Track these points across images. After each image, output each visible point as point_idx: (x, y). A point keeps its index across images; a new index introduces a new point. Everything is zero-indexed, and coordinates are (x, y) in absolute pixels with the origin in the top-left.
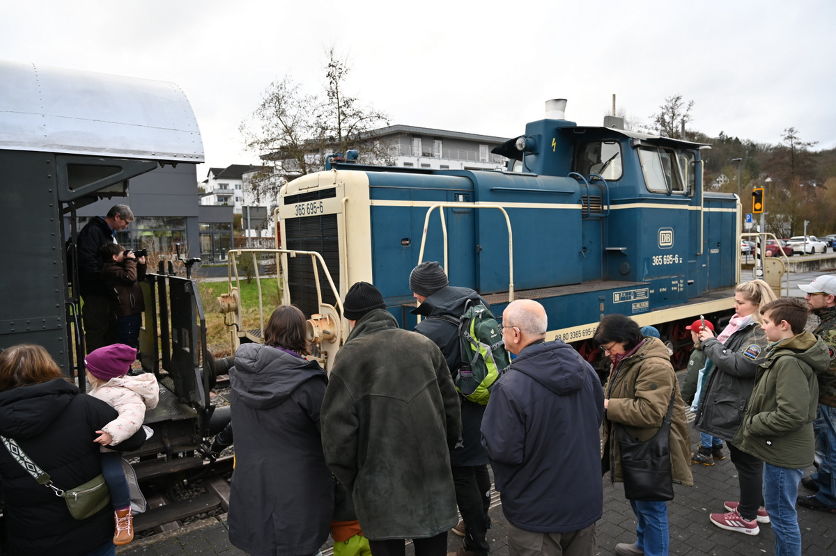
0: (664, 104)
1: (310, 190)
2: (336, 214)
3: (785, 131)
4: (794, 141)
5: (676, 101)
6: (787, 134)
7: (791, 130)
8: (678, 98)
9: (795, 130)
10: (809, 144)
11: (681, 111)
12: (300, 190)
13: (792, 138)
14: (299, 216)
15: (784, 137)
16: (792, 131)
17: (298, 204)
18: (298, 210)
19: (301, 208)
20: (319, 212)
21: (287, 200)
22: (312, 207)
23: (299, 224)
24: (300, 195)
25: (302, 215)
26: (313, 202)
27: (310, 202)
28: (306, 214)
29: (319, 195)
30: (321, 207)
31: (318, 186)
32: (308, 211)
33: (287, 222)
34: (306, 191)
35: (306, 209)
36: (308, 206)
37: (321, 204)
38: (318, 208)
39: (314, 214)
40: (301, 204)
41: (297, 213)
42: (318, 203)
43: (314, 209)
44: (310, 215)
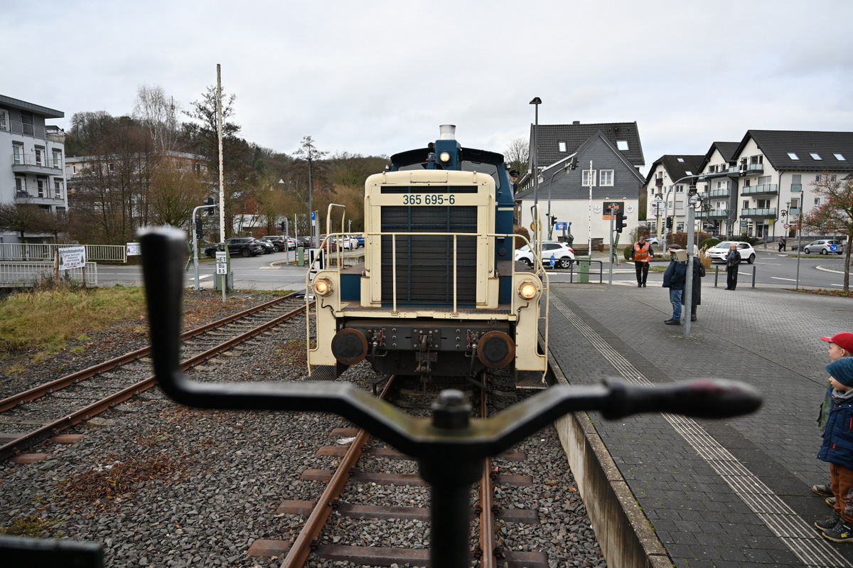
1: (431, 184)
2: (476, 207)
3: (304, 137)
4: (312, 149)
6: (306, 142)
7: (309, 139)
9: (312, 139)
10: (322, 153)
12: (411, 182)
13: (309, 146)
14: (409, 204)
17: (409, 195)
18: (409, 200)
19: (415, 198)
20: (446, 203)
21: (385, 190)
22: (434, 198)
23: (407, 211)
24: (412, 187)
25: (415, 204)
26: (437, 195)
27: (431, 195)
28: (423, 204)
29: (448, 189)
30: (450, 199)
31: (446, 182)
32: (428, 201)
33: (385, 210)
34: (427, 185)
35: (423, 200)
36: (428, 197)
37: (452, 197)
38: (445, 200)
39: (437, 204)
40: (415, 195)
41: (406, 202)
42: (446, 196)
43: (438, 201)
44: (431, 204)
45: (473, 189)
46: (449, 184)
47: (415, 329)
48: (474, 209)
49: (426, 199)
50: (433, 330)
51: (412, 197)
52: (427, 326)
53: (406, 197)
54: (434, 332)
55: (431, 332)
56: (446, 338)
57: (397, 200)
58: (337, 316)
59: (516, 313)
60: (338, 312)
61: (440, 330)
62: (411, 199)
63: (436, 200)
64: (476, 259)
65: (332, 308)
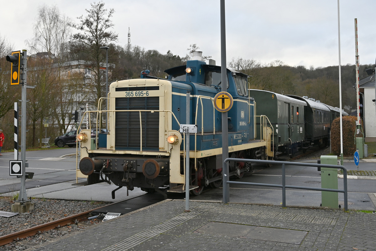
0: (90, 8)
1: (138, 86)
3: (191, 46)
5: (100, 8)
8: (102, 5)
11: (104, 16)
14: (128, 97)
15: (190, 51)
16: (195, 47)
17: (128, 92)
18: (128, 94)
19: (131, 93)
20: (145, 96)
21: (118, 89)
22: (139, 93)
23: (127, 100)
24: (129, 88)
25: (131, 97)
26: (140, 91)
27: (138, 91)
28: (134, 96)
29: (146, 88)
30: (147, 93)
31: (145, 85)
32: (136, 95)
33: (117, 99)
34: (136, 86)
35: (134, 94)
36: (136, 93)
37: (147, 92)
38: (144, 94)
39: (141, 96)
40: (131, 91)
41: (126, 95)
42: (145, 92)
43: (141, 94)
44: (138, 96)
45: (157, 88)
46: (146, 86)
47: (125, 160)
48: (157, 98)
49: (136, 94)
50: (133, 161)
51: (129, 93)
52: (131, 159)
53: (127, 93)
54: (133, 162)
55: (132, 162)
56: (139, 166)
57: (123, 94)
58: (89, 152)
59: (170, 152)
60: (89, 150)
61: (136, 161)
62: (129, 94)
63: (140, 94)
64: (159, 125)
65: (87, 149)
